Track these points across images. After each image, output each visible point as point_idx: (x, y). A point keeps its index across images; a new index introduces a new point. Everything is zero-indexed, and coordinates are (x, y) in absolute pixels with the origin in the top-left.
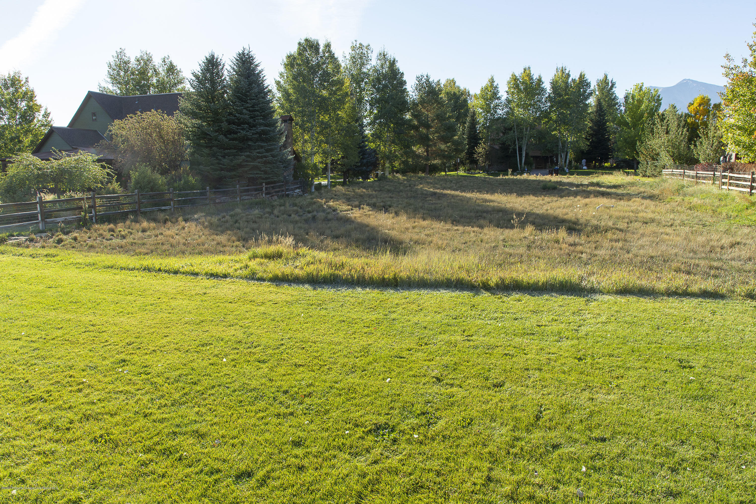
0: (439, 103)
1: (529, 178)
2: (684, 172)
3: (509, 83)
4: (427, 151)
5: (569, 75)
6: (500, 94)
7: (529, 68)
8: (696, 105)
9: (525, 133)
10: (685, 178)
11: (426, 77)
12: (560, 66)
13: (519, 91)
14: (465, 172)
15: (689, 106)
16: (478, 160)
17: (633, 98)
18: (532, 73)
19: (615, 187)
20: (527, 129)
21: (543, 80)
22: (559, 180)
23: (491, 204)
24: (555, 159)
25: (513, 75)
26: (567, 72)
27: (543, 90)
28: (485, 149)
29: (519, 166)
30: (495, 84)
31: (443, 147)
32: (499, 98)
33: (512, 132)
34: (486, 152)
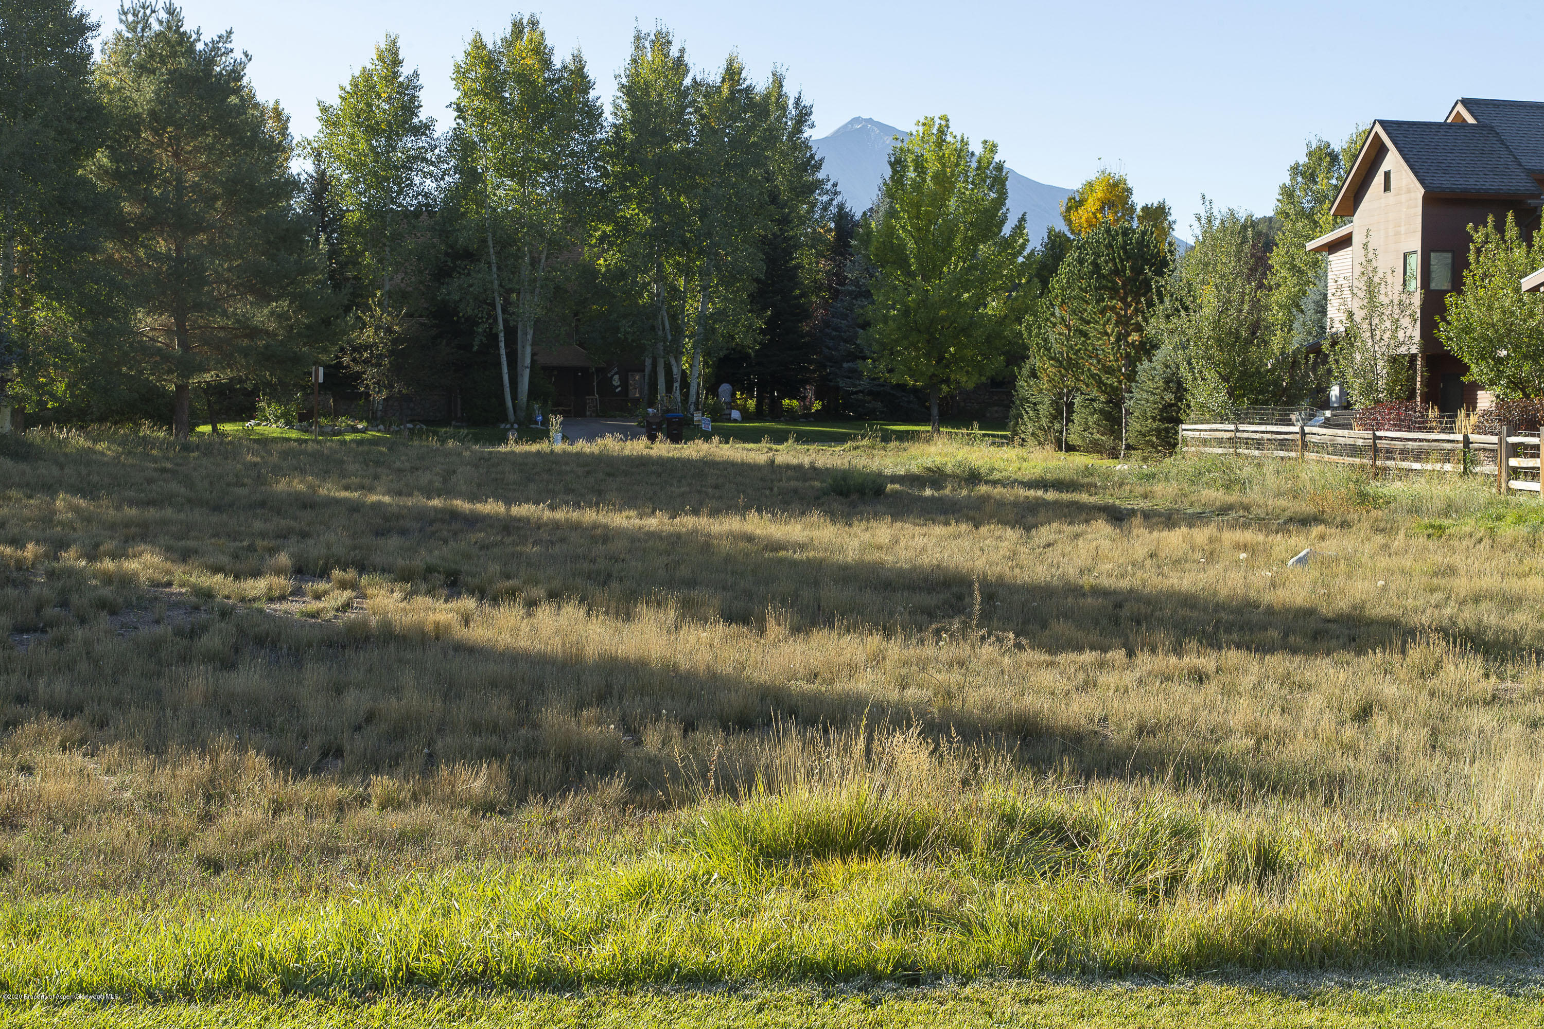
0: (231, 130)
2: (1304, 434)
3: (461, 74)
4: (181, 331)
5: (680, 66)
6: (423, 115)
7: (534, 24)
8: (1091, 205)
9: (526, 272)
10: (1313, 456)
11: (163, 15)
12: (649, 28)
13: (505, 108)
14: (288, 423)
15: (1069, 209)
16: (358, 375)
18: (549, 42)
20: (534, 263)
21: (591, 71)
25: (478, 45)
26: (674, 52)
27: (593, 114)
28: (389, 330)
29: (509, 404)
30: (405, 71)
32: (424, 129)
33: (483, 265)
34: (395, 342)
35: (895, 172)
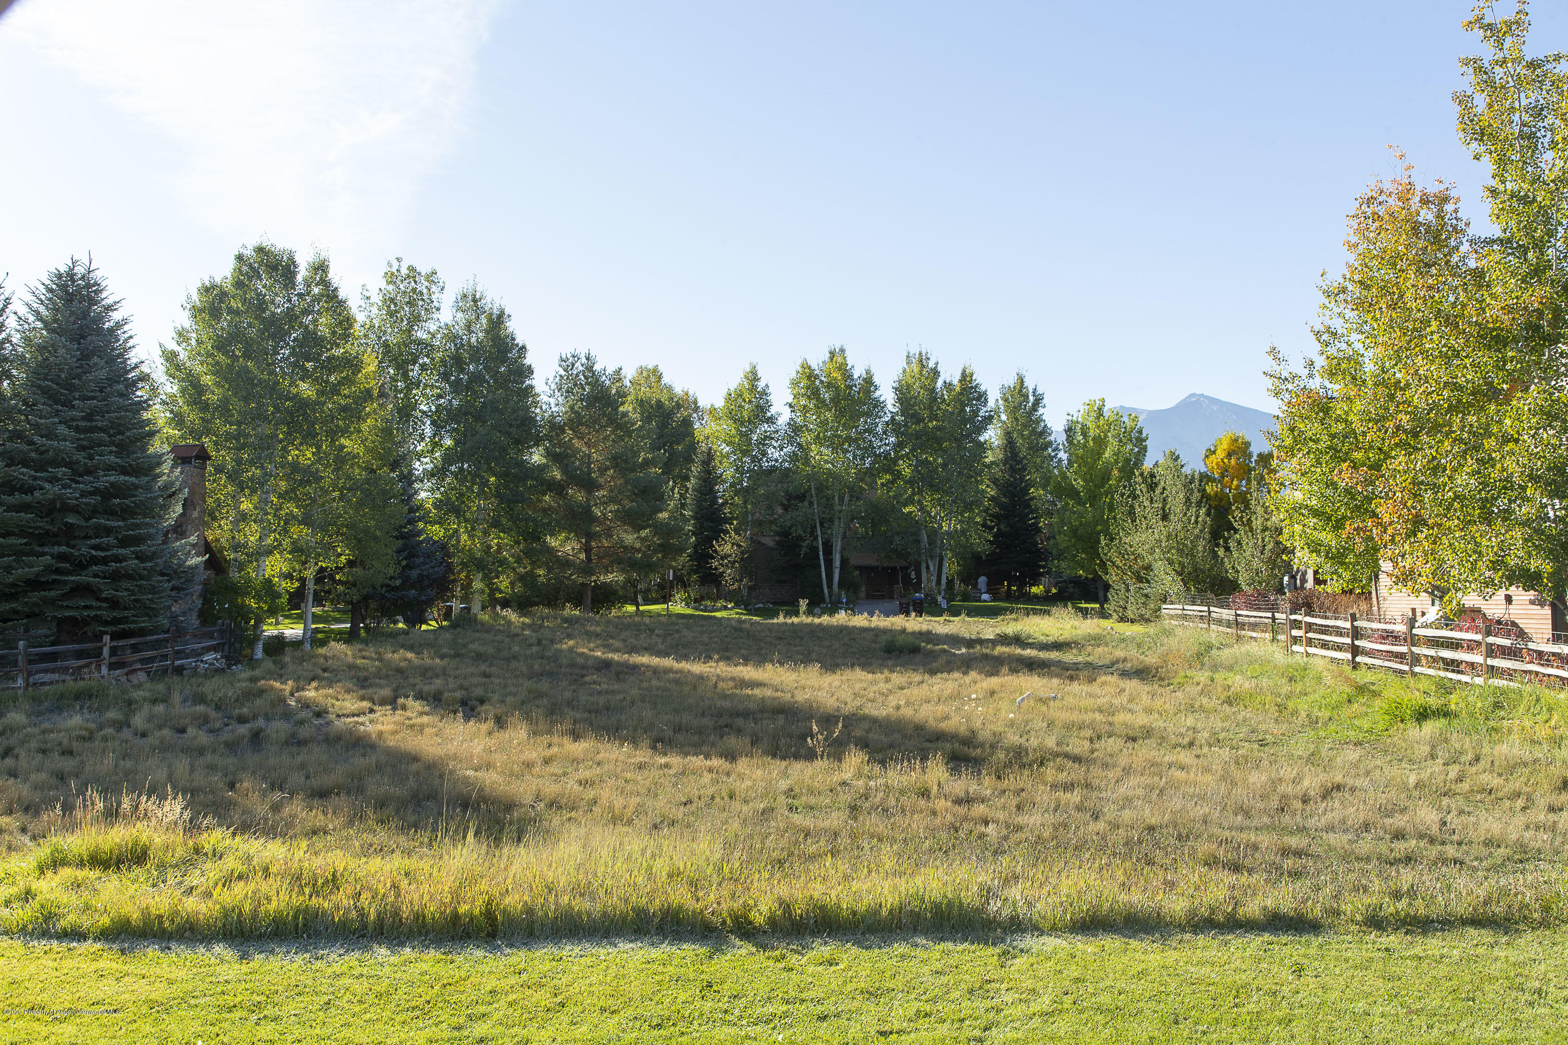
0: (619, 427)
1: (851, 624)
2: (1210, 612)
3: (795, 383)
4: (587, 550)
5: (936, 373)
6: (773, 411)
7: (842, 351)
8: (1221, 454)
9: (837, 508)
10: (1213, 627)
11: (584, 360)
12: (915, 350)
13: (821, 404)
14: (687, 604)
15: (1207, 456)
16: (722, 574)
17: (1084, 434)
18: (850, 363)
19: (1058, 646)
20: (841, 499)
21: (877, 380)
22: (925, 627)
23: (757, 692)
24: (913, 575)
25: (805, 366)
26: (931, 365)
27: (878, 405)
28: (739, 546)
29: (826, 591)
30: (761, 385)
31: (629, 538)
32: (771, 420)
33: (806, 503)
34: (743, 553)
35: (1068, 436)
